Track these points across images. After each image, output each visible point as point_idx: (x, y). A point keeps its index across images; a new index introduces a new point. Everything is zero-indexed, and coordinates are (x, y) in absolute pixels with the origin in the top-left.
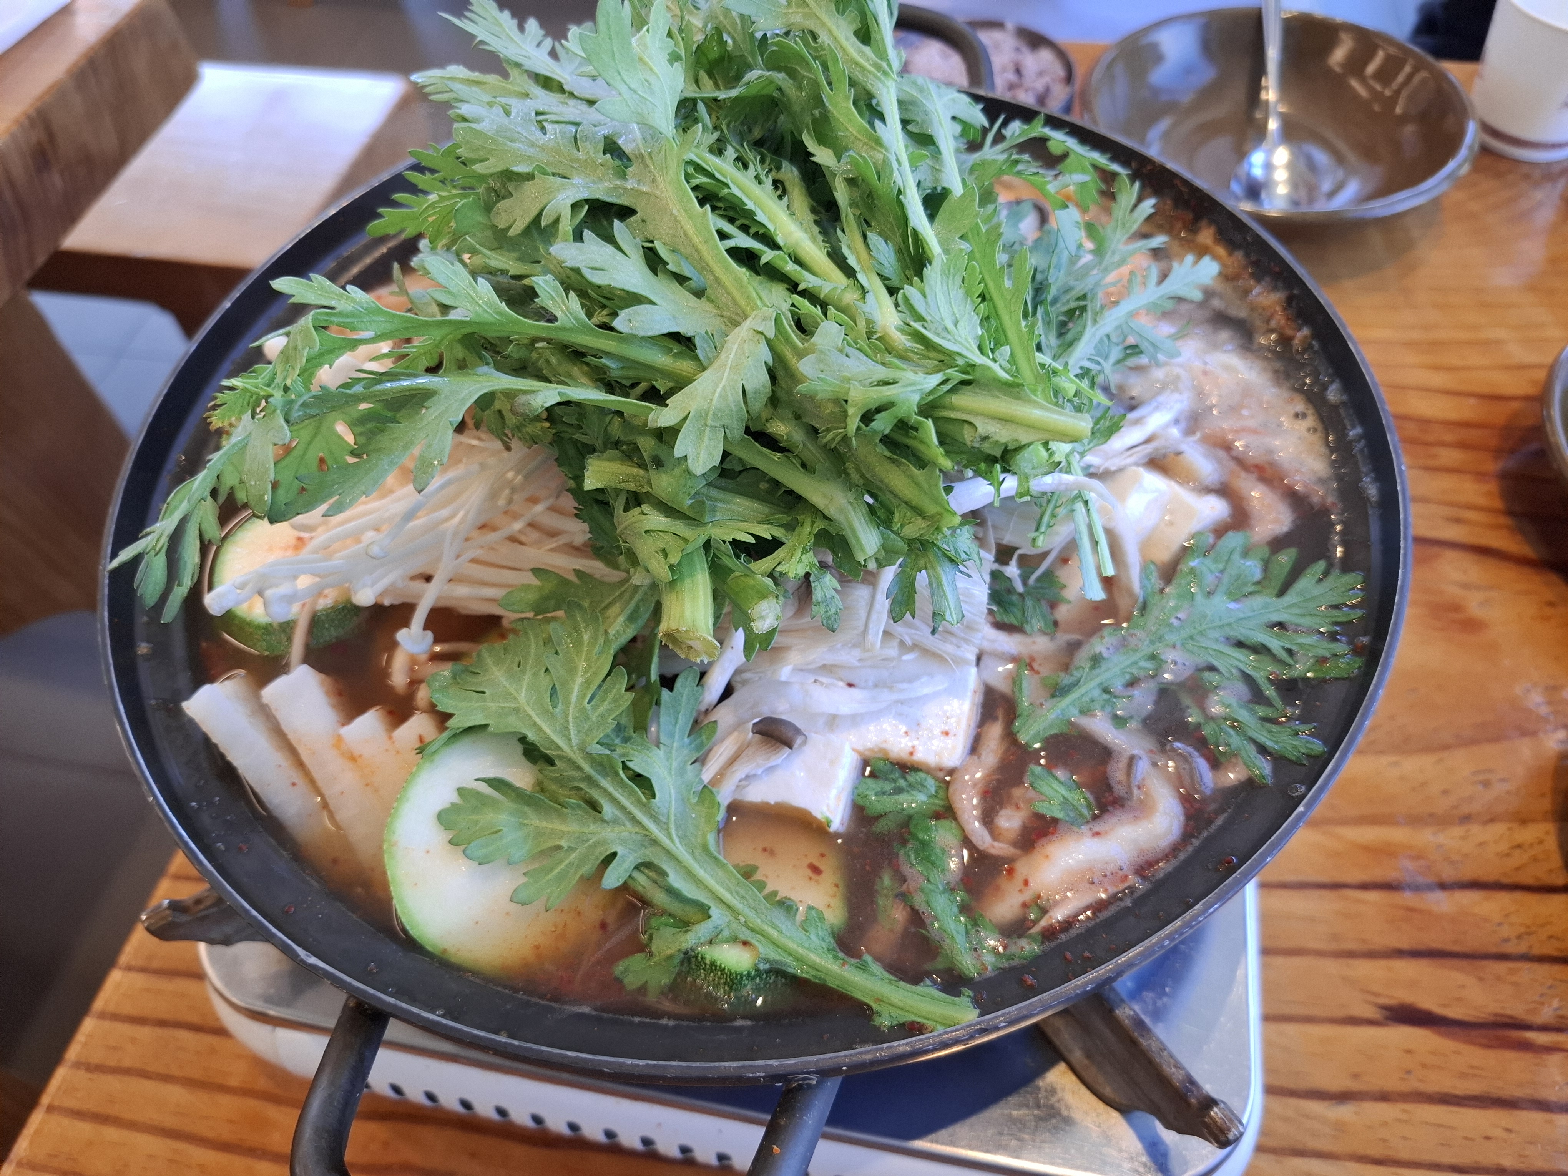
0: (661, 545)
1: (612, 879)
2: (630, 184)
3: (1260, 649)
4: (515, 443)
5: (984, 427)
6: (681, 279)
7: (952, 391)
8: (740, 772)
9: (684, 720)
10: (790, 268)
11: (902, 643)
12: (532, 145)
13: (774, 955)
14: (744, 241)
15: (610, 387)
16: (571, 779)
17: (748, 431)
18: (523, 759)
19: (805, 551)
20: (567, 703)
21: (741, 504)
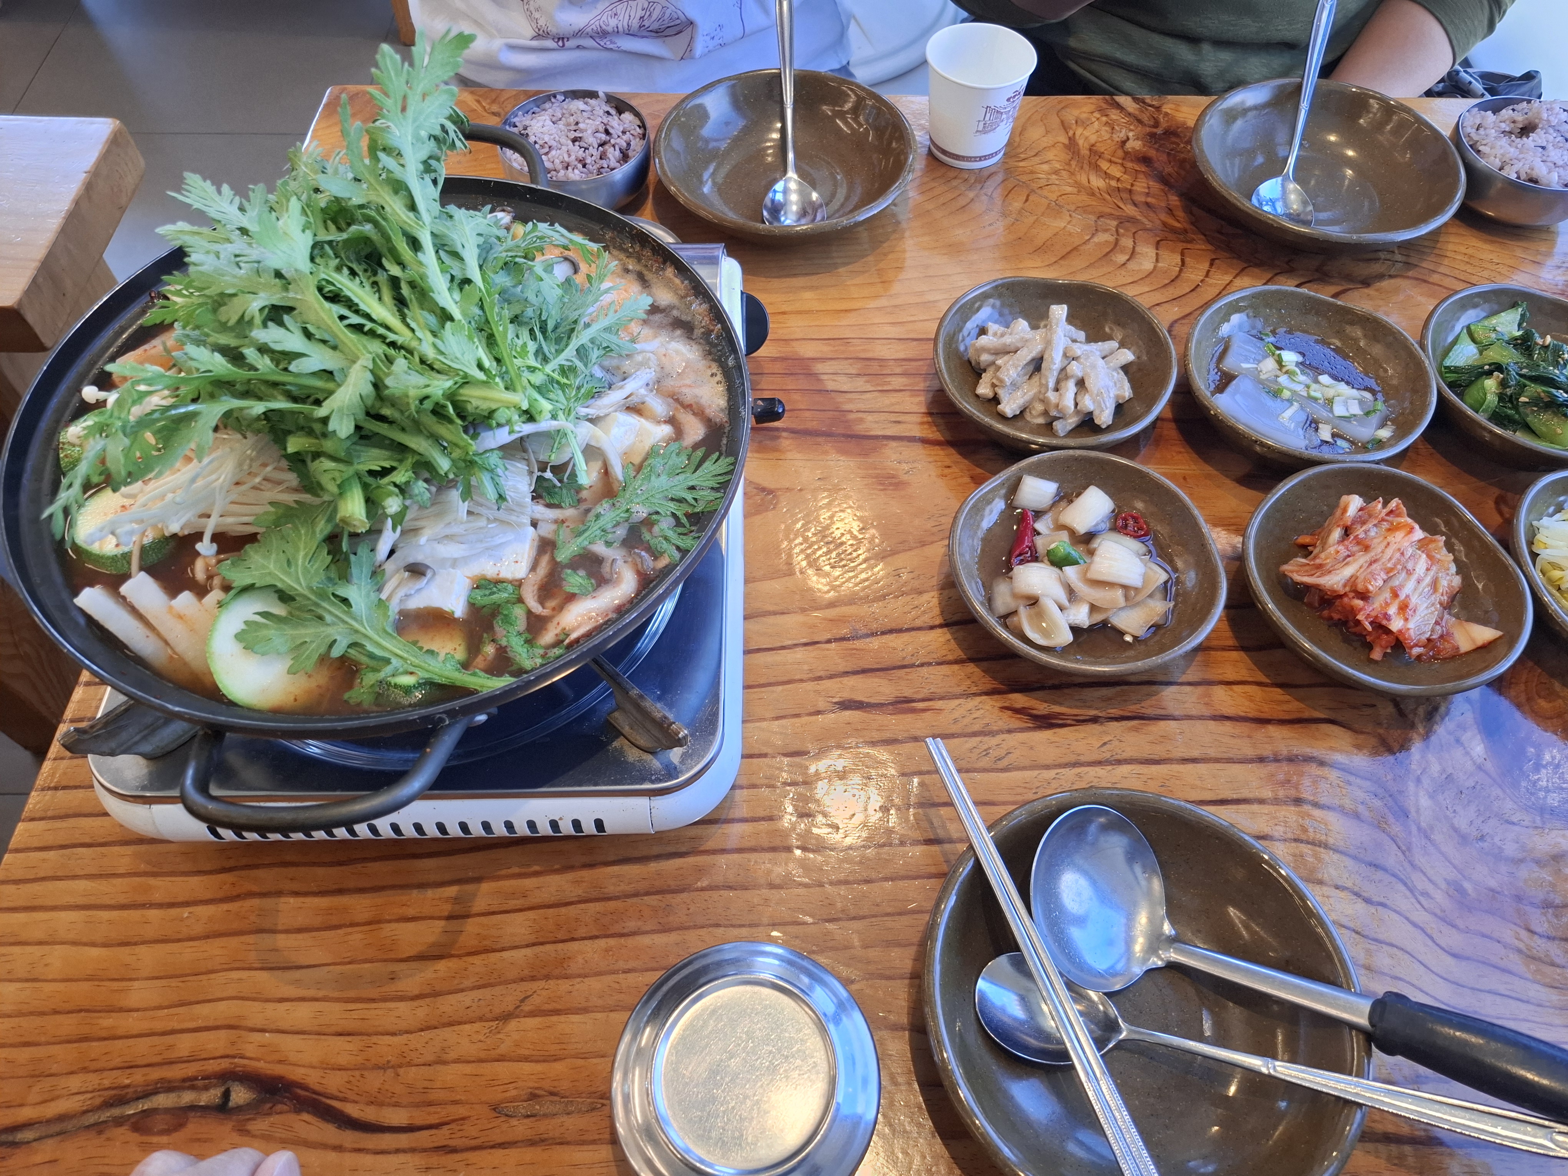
0: (330, 476)
1: (336, 653)
2: (291, 295)
3: (681, 501)
4: (248, 434)
5: (475, 403)
6: (324, 342)
7: (460, 387)
8: (401, 593)
9: (366, 571)
10: (381, 331)
11: (488, 519)
12: (235, 277)
13: (427, 675)
14: (355, 319)
15: (295, 399)
16: (305, 605)
17: (368, 414)
18: (279, 603)
19: (407, 471)
20: (297, 566)
21: (375, 452)
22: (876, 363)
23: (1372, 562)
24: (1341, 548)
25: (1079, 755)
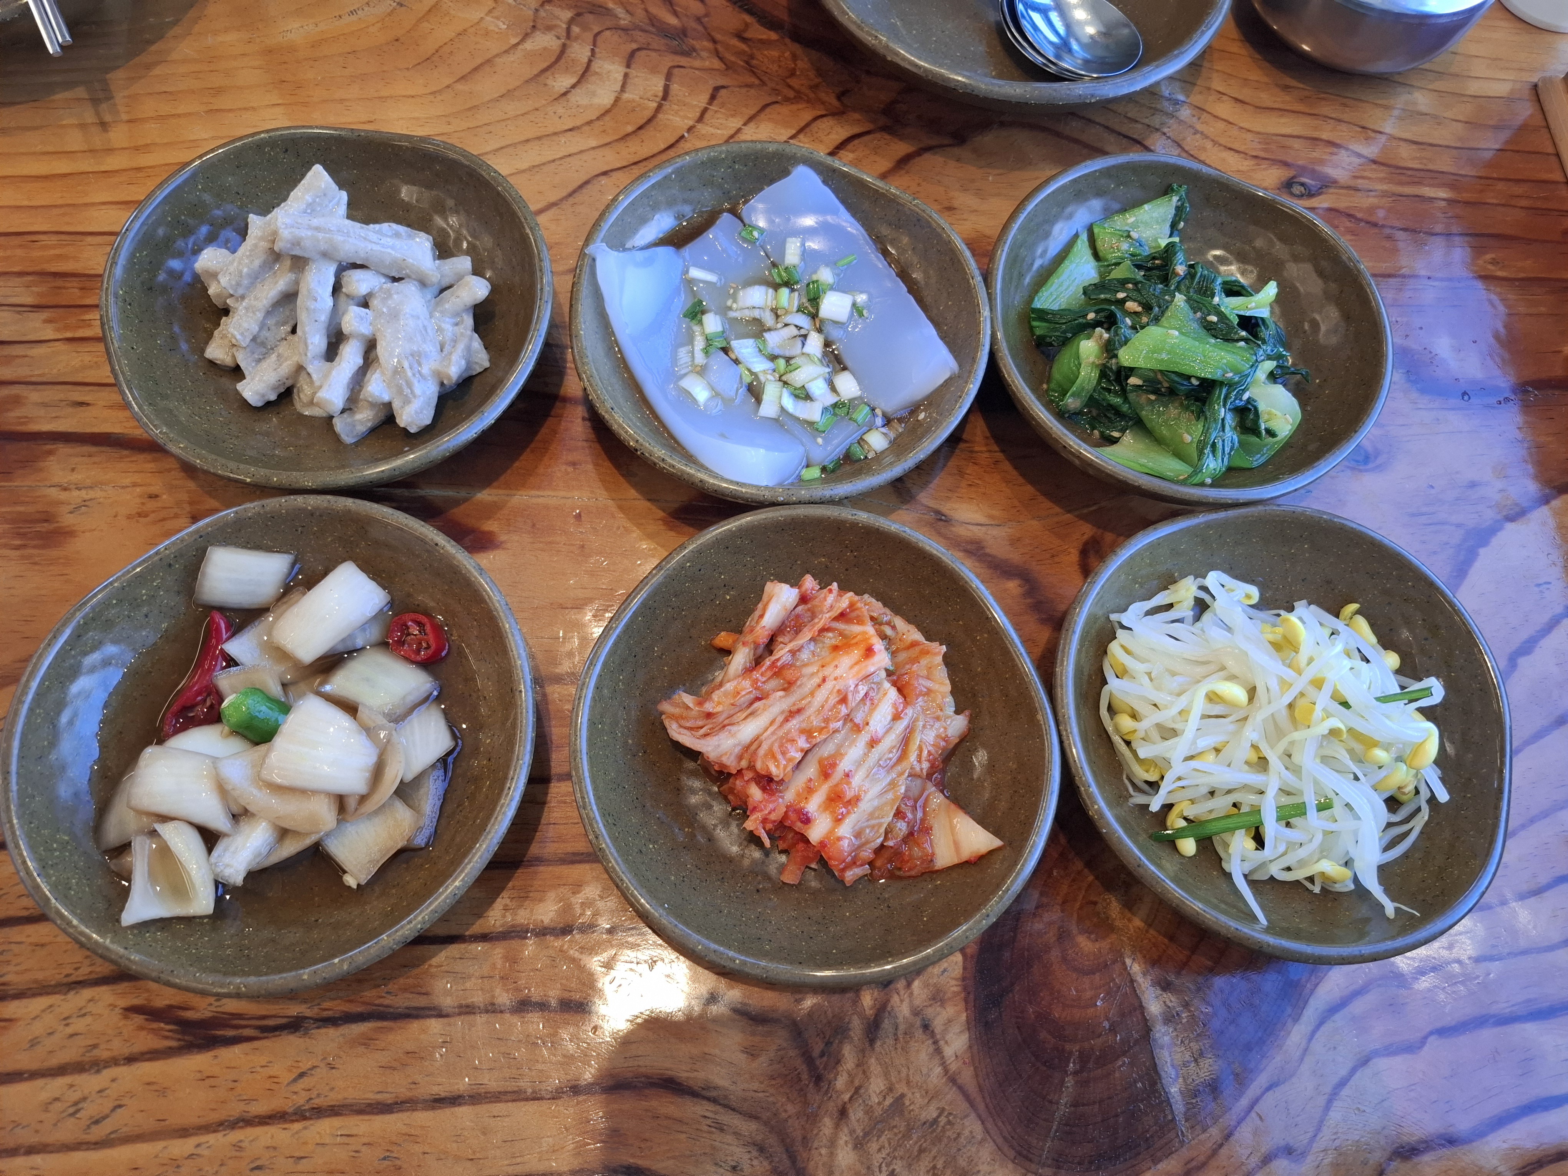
22: (74, 283)
23: (793, 713)
24: (747, 684)
25: (248, 1101)
